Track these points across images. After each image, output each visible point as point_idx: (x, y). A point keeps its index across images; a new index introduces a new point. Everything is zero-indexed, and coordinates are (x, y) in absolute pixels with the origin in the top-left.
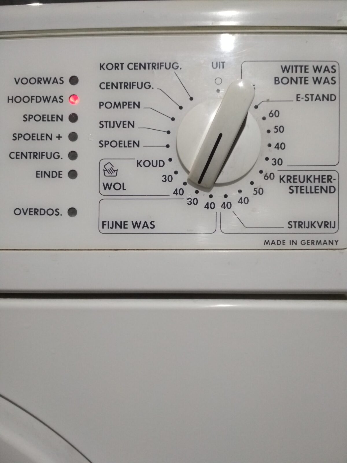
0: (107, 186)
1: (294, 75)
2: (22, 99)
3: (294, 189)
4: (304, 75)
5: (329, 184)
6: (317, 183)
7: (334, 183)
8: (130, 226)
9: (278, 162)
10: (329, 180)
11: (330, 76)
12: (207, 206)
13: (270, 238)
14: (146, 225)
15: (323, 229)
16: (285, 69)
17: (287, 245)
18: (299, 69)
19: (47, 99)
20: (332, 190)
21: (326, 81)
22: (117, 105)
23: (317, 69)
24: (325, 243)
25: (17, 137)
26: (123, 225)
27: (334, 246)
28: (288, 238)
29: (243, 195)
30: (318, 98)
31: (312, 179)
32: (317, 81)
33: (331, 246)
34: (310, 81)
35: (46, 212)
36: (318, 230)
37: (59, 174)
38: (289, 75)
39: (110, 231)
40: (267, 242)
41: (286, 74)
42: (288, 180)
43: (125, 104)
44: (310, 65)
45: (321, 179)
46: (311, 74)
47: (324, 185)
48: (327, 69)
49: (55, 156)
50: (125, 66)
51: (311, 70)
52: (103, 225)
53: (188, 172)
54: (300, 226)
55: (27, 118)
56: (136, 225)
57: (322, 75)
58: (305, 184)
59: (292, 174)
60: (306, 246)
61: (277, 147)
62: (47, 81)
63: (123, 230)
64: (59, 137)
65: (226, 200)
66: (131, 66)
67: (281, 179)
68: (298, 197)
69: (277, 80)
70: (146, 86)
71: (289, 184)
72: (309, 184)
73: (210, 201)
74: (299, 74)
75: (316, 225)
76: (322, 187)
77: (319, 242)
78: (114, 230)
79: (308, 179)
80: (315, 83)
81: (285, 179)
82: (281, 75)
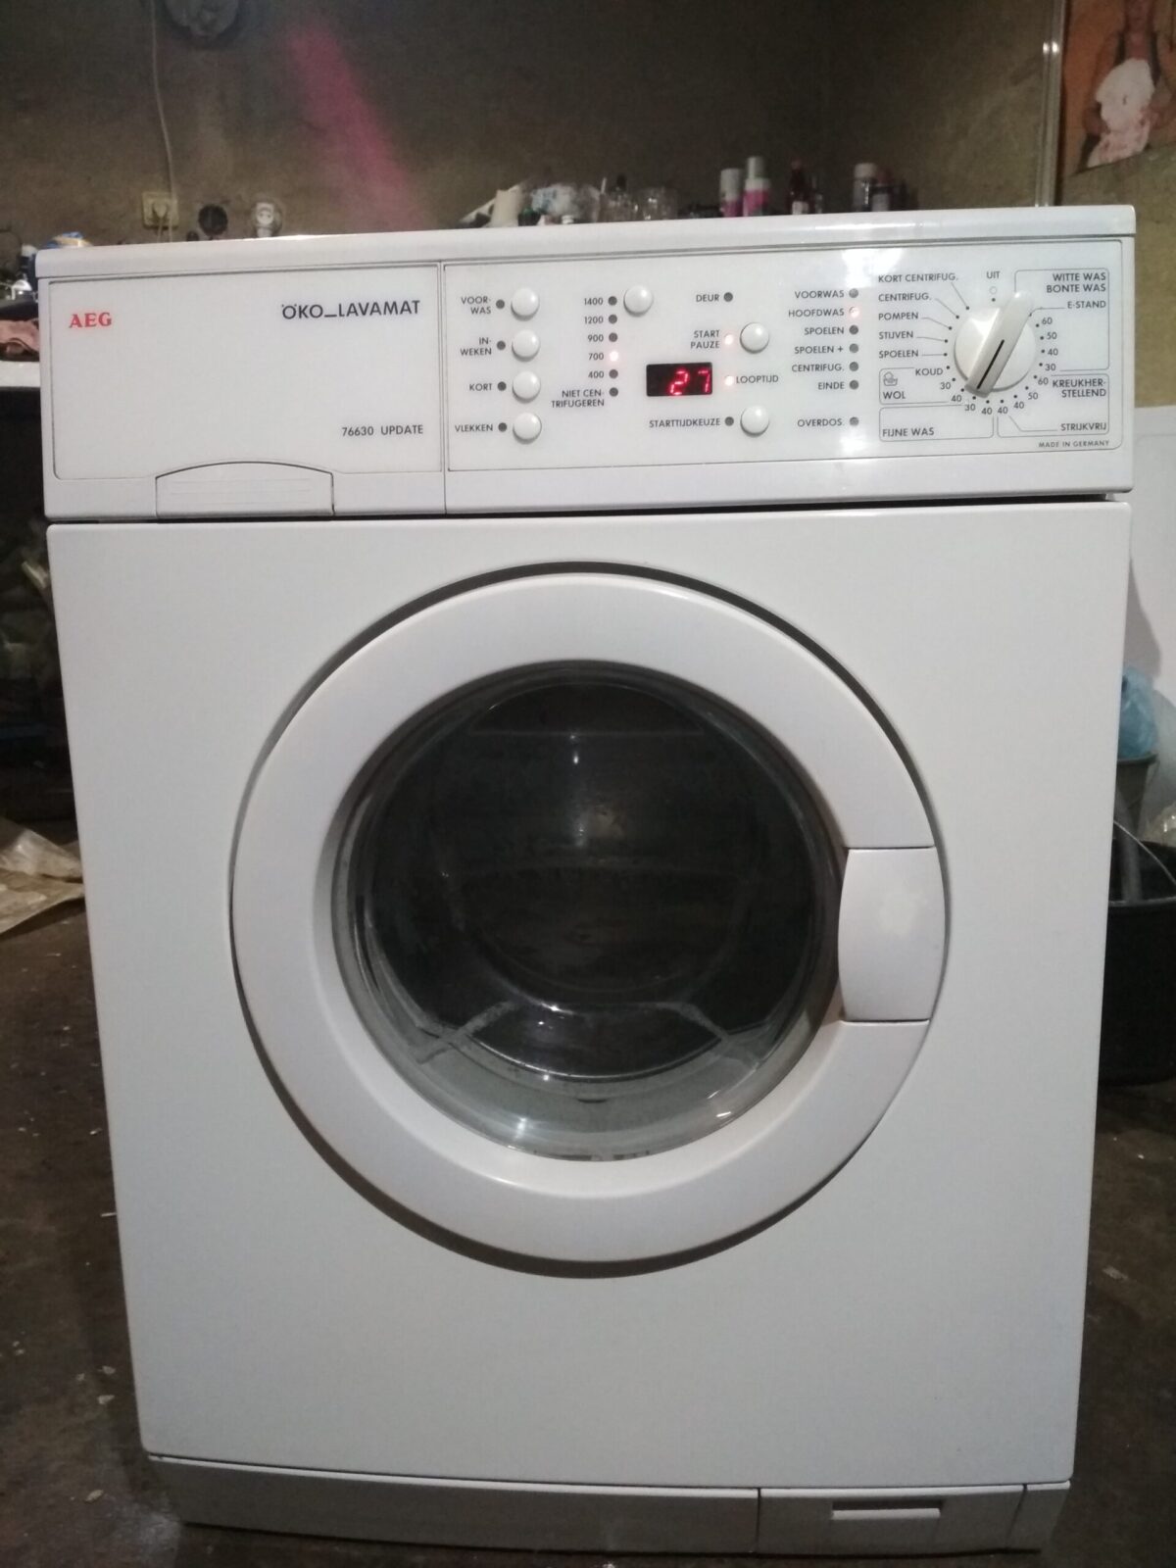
0: (887, 395)
1: (1066, 283)
2: (803, 313)
3: (1067, 393)
4: (1075, 283)
5: (1100, 387)
6: (1088, 387)
7: (1105, 387)
8: (909, 433)
9: (1051, 367)
10: (1100, 383)
11: (1099, 283)
12: (984, 411)
13: (1045, 440)
14: (925, 432)
15: (1094, 431)
16: (1057, 277)
17: (1061, 447)
18: (1070, 277)
19: (827, 313)
20: (1103, 393)
21: (1097, 287)
22: (896, 316)
23: (1088, 277)
24: (1096, 443)
25: (799, 350)
26: (903, 432)
27: (1105, 447)
28: (1061, 440)
29: (1018, 400)
30: (1088, 305)
31: (1083, 383)
32: (1087, 288)
33: (1102, 447)
34: (1081, 288)
35: (829, 422)
36: (1089, 431)
37: (841, 385)
38: (1061, 283)
39: (890, 438)
40: (1041, 445)
41: (1057, 282)
42: (1061, 384)
43: (903, 315)
44: (1081, 273)
45: (1092, 382)
46: (1082, 282)
47: (1095, 389)
48: (1097, 277)
49: (837, 367)
50: (903, 278)
51: (1082, 278)
52: (884, 433)
53: (966, 378)
54: (1072, 428)
55: (810, 331)
56: (915, 432)
57: (1092, 282)
58: (1077, 388)
59: (1064, 378)
60: (1078, 448)
61: (1050, 352)
62: (827, 294)
63: (903, 438)
64: (840, 349)
65: (1003, 405)
66: (909, 278)
67: (1055, 384)
68: (1071, 401)
69: (1049, 289)
70: (924, 296)
71: (1062, 388)
72: (1080, 388)
73: (987, 406)
74: (1070, 282)
75: (1087, 426)
76: (1093, 391)
77: (1091, 443)
78: (895, 438)
79: (1080, 383)
80: (1086, 290)
81: (1058, 383)
82: (1053, 283)
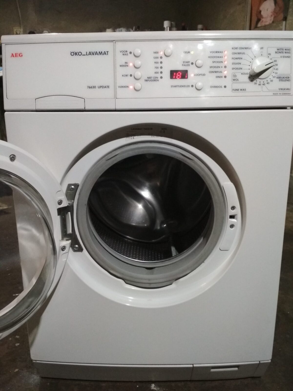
0: (234, 80)
1: (280, 51)
2: (212, 57)
3: (280, 80)
4: (282, 51)
5: (289, 79)
6: (286, 79)
8: (240, 90)
9: (276, 73)
11: (289, 51)
12: (259, 85)
13: (275, 93)
14: (244, 90)
16: (278, 49)
17: (279, 95)
18: (281, 49)
19: (218, 57)
21: (288, 53)
22: (236, 59)
23: (286, 50)
24: (288, 94)
25: (211, 67)
26: (238, 90)
27: (290, 95)
28: (279, 93)
29: (268, 82)
30: (286, 57)
32: (286, 53)
34: (284, 53)
35: (219, 87)
36: (286, 91)
37: (222, 77)
38: (279, 51)
40: (274, 94)
41: (278, 51)
43: (238, 58)
44: (284, 49)
46: (284, 51)
48: (288, 50)
49: (221, 72)
50: (238, 48)
52: (233, 90)
54: (282, 90)
55: (214, 62)
56: (241, 90)
59: (280, 76)
60: (283, 95)
61: (276, 69)
62: (219, 52)
64: (222, 67)
65: (264, 83)
66: (240, 48)
67: (277, 78)
68: (281, 82)
69: (276, 52)
70: (244, 53)
71: (279, 79)
72: (284, 79)
73: (260, 83)
74: (281, 51)
75: (285, 89)
77: (286, 94)
78: (236, 91)
